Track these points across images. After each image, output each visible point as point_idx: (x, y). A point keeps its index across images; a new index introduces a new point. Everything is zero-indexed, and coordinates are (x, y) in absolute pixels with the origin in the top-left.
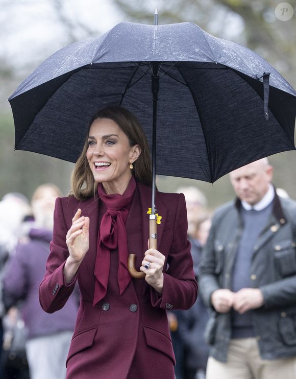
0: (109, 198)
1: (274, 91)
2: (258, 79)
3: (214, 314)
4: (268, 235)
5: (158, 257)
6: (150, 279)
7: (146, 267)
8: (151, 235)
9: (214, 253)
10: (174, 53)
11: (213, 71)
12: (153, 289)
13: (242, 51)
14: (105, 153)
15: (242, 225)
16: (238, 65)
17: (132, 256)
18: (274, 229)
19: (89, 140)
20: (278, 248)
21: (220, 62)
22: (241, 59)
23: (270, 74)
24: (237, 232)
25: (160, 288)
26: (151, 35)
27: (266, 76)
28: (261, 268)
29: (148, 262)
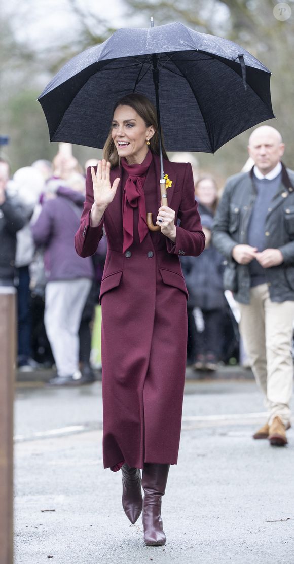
0: (131, 167)
1: (250, 70)
2: (234, 60)
3: (232, 265)
4: (279, 200)
5: (169, 212)
6: (164, 230)
7: (160, 221)
8: (162, 196)
9: (228, 214)
10: (164, 47)
11: (203, 62)
12: (168, 239)
13: (221, 41)
14: (125, 135)
15: (256, 191)
16: (217, 51)
17: (150, 214)
18: (284, 195)
19: (113, 123)
20: (288, 211)
21: (200, 49)
22: (219, 47)
23: (243, 55)
24: (252, 197)
25: (173, 238)
26: (145, 34)
27: (241, 57)
28: (273, 227)
29: (161, 217)
